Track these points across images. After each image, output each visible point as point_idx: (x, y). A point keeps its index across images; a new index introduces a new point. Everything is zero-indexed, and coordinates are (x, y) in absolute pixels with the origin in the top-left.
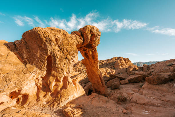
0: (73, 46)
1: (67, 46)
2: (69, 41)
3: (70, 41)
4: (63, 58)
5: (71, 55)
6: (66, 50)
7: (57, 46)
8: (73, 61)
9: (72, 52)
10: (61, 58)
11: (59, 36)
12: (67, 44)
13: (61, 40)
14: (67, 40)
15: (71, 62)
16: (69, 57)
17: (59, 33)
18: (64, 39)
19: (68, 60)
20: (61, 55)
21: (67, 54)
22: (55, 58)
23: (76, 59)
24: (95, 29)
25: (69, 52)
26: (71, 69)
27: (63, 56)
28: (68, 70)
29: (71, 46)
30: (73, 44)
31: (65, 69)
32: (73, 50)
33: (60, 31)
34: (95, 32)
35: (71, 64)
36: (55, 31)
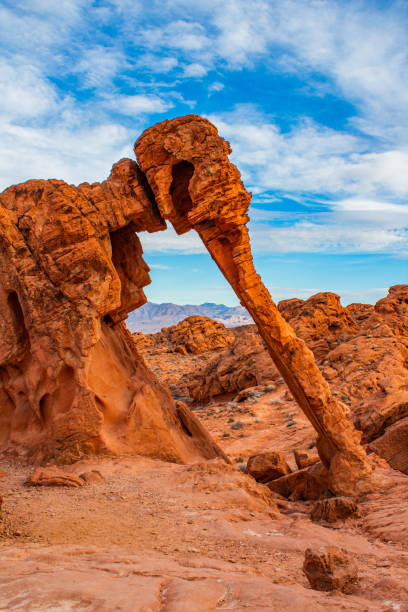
0: (79, 245)
1: (60, 250)
2: (63, 230)
3: (67, 225)
4: (47, 294)
5: (78, 281)
6: (57, 264)
7: (28, 253)
8: (90, 305)
9: (78, 269)
10: (42, 296)
11: (35, 214)
12: (59, 242)
13: (39, 229)
14: (58, 223)
15: (83, 310)
16: (71, 290)
17: (36, 201)
18: (47, 223)
19: (69, 304)
20: (40, 285)
21: (62, 280)
22: (24, 298)
23: (102, 296)
24: (188, 136)
25: (65, 270)
26: (85, 336)
27: (48, 288)
28: (73, 343)
29: (73, 247)
30: (81, 237)
31: (61, 338)
32: (83, 262)
33: (41, 191)
34: (188, 147)
35: (81, 317)
36: (26, 198)
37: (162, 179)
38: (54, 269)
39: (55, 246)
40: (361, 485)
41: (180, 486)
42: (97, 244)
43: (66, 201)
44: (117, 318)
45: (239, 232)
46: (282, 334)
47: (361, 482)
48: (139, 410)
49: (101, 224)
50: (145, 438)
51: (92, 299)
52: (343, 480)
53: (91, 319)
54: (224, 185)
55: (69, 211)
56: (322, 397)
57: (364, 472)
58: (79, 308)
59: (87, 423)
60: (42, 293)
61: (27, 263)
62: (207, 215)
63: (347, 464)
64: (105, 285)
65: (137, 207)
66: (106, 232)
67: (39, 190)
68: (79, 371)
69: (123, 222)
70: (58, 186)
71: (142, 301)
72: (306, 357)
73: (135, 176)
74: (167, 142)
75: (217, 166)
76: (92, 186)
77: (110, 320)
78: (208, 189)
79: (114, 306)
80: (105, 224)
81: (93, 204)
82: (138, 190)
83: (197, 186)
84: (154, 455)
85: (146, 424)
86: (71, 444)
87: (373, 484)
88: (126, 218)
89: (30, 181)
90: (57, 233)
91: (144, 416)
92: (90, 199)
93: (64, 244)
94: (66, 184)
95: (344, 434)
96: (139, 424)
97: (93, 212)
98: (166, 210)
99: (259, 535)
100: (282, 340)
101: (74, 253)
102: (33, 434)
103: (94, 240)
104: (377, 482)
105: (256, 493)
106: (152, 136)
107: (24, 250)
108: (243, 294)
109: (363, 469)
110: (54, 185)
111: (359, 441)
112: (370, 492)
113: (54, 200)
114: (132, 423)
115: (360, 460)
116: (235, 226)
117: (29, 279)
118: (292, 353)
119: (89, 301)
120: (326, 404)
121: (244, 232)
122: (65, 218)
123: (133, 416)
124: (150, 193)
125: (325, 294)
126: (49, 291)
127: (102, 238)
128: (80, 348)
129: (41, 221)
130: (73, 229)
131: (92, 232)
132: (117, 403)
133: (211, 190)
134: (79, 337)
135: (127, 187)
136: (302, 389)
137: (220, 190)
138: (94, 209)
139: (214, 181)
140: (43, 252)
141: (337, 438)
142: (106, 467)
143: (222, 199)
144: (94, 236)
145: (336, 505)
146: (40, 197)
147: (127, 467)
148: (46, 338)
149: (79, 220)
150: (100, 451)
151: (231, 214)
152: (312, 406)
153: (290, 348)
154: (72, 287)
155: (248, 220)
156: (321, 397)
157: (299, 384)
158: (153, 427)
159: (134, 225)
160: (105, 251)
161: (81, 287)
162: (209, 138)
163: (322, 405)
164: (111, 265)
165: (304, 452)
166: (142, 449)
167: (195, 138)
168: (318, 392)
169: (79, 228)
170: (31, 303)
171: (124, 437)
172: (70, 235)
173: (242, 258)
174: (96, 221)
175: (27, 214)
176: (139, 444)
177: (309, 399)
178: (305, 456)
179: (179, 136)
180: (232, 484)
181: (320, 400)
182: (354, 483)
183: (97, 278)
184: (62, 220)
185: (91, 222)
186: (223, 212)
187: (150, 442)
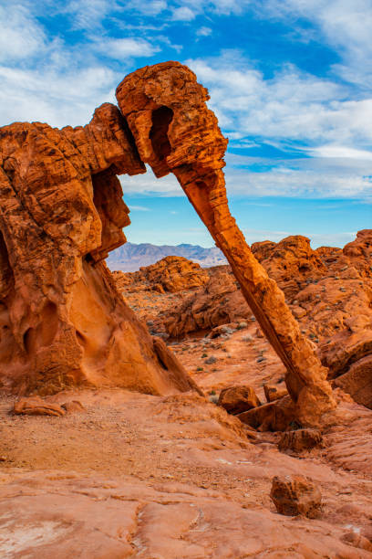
0: (62, 187)
1: (44, 191)
2: (46, 172)
3: (51, 167)
4: (31, 234)
5: (61, 221)
6: (40, 205)
7: (13, 193)
8: (72, 244)
9: (60, 210)
10: (26, 235)
11: (19, 156)
12: (43, 183)
13: (23, 171)
14: (42, 164)
15: (65, 248)
16: (54, 230)
17: (21, 143)
18: (31, 165)
19: (52, 243)
20: (25, 224)
21: (46, 219)
22: (9, 236)
23: (83, 236)
24: (168, 82)
25: (48, 211)
26: (67, 274)
27: (32, 227)
28: (55, 280)
29: (56, 188)
30: (64, 179)
31: (44, 276)
32: (66, 203)
33: (25, 134)
34: (168, 93)
35: (63, 255)
36: (11, 140)
37: (143, 124)
38: (38, 209)
39: (39, 187)
40: (326, 418)
41: (156, 416)
42: (79, 186)
43: (49, 143)
44: (98, 257)
45: (215, 177)
46: (255, 275)
47: (326, 415)
48: (118, 344)
49: (83, 167)
50: (123, 371)
51: (74, 238)
52: (309, 413)
53: (73, 257)
54: (201, 130)
55: (53, 153)
56: (292, 335)
57: (329, 406)
58: (62, 247)
59: (69, 357)
60: (26, 232)
61: (12, 203)
62: (185, 160)
63: (314, 398)
64: (87, 225)
65: (118, 150)
66: (87, 174)
67: (24, 132)
68: (61, 307)
69: (104, 165)
70: (41, 128)
71: (122, 241)
72: (277, 296)
73: (115, 120)
74: (147, 87)
75: (196, 112)
76: (75, 130)
77: (92, 259)
78: (186, 134)
79: (95, 246)
80: (87, 167)
81: (76, 147)
82: (119, 134)
83: (176, 130)
84: (131, 388)
85: (124, 357)
86: (54, 375)
87: (338, 418)
88: (107, 161)
89: (15, 124)
90: (40, 174)
91: (122, 350)
92: (73, 143)
93: (47, 185)
94: (49, 127)
95: (311, 370)
96: (118, 358)
97: (76, 155)
98: (146, 153)
99: (229, 463)
100: (255, 280)
101: (57, 194)
102: (17, 366)
103: (76, 181)
104: (341, 415)
105: (227, 424)
106: (133, 81)
107: (9, 190)
108: (218, 236)
109: (327, 402)
110: (38, 128)
111: (326, 377)
112: (335, 425)
113: (38, 143)
114: (111, 356)
115: (325, 395)
116: (212, 170)
117: (13, 219)
118: (264, 293)
119: (71, 240)
120: (294, 342)
121: (220, 176)
122: (48, 160)
123: (112, 350)
124: (130, 137)
125: (296, 238)
126: (33, 230)
127: (84, 180)
128: (62, 285)
129: (25, 162)
130: (55, 170)
131: (74, 174)
132: (97, 338)
133: (190, 135)
134: (61, 275)
135: (108, 131)
136: (273, 326)
137: (198, 135)
138: (76, 152)
139: (192, 127)
140: (28, 193)
141: (304, 373)
142: (86, 398)
143: (199, 144)
144: (76, 178)
145: (303, 436)
146: (24, 139)
147: (106, 398)
148: (29, 275)
149: (62, 162)
150: (81, 382)
151: (208, 159)
152: (282, 343)
153: (262, 288)
154: (55, 227)
155: (224, 164)
156: (290, 334)
157: (270, 322)
158: (131, 360)
159: (116, 167)
160: (87, 193)
161: (63, 226)
162: (188, 85)
163: (292, 341)
164: (92, 206)
165: (273, 387)
166: (120, 381)
167: (175, 84)
168: (288, 331)
169: (62, 170)
170: (15, 241)
171: (104, 370)
172: (53, 177)
173: (218, 201)
174: (78, 163)
175: (12, 156)
176: (118, 376)
177: (279, 336)
178: (274, 390)
179: (158, 81)
180: (205, 416)
181: (289, 338)
182: (320, 416)
183: (79, 219)
184: (46, 162)
185: (74, 165)
186: (200, 156)
187: (128, 374)
